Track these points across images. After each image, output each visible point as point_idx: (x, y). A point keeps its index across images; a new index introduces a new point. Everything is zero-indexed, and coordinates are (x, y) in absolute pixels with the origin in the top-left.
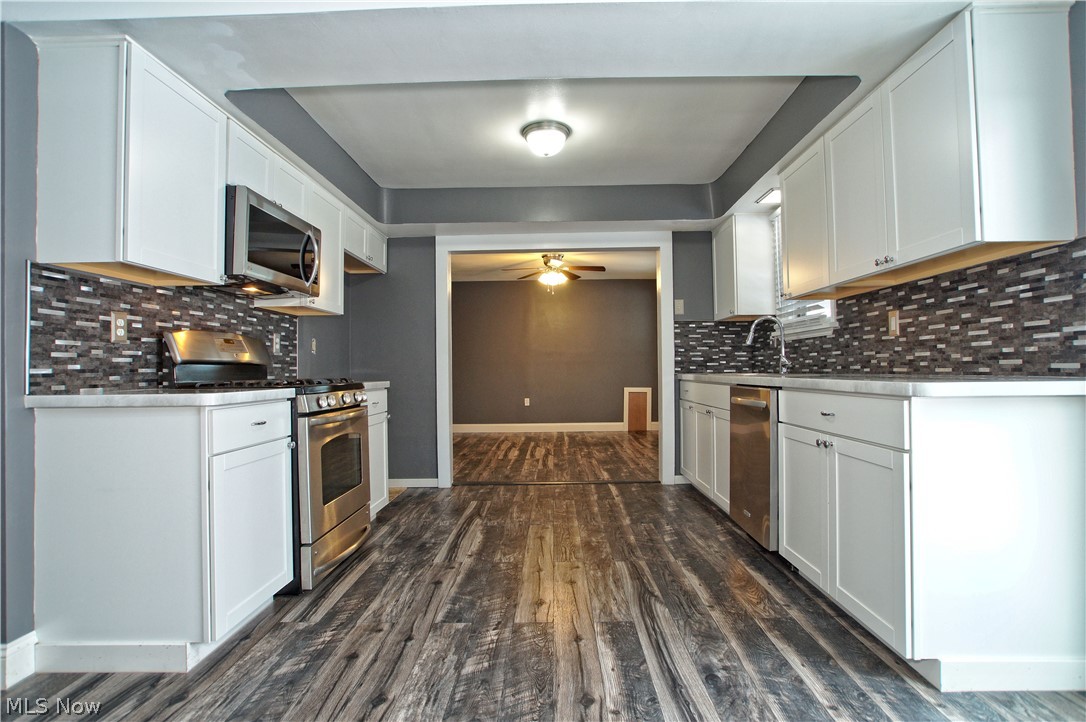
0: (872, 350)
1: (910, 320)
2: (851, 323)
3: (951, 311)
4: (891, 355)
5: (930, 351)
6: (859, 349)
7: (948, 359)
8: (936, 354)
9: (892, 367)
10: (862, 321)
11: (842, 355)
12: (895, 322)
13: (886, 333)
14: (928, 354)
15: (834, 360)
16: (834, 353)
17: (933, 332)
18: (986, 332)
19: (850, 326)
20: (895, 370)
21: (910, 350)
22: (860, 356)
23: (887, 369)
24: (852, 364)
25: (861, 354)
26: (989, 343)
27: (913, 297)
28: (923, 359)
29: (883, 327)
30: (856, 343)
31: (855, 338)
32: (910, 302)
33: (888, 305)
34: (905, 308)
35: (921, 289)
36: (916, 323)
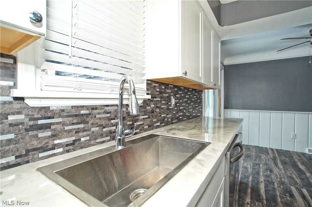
0: (165, 114)
1: (178, 101)
2: (156, 98)
3: (186, 100)
4: (172, 115)
5: (183, 113)
6: (159, 113)
7: (186, 115)
8: (184, 114)
9: (172, 121)
10: (161, 98)
11: (149, 118)
12: (173, 101)
13: (170, 105)
14: (182, 114)
15: (142, 123)
16: (141, 117)
17: (183, 106)
18: (191, 107)
19: (155, 99)
20: (173, 121)
21: (177, 113)
22: (160, 117)
23: (171, 122)
24: (155, 122)
25: (160, 116)
26: (192, 110)
27: (179, 92)
28: (180, 116)
29: (170, 102)
30: (158, 110)
31: (157, 107)
32: (178, 94)
33: (172, 93)
34: (177, 96)
35: (181, 90)
36: (179, 102)
